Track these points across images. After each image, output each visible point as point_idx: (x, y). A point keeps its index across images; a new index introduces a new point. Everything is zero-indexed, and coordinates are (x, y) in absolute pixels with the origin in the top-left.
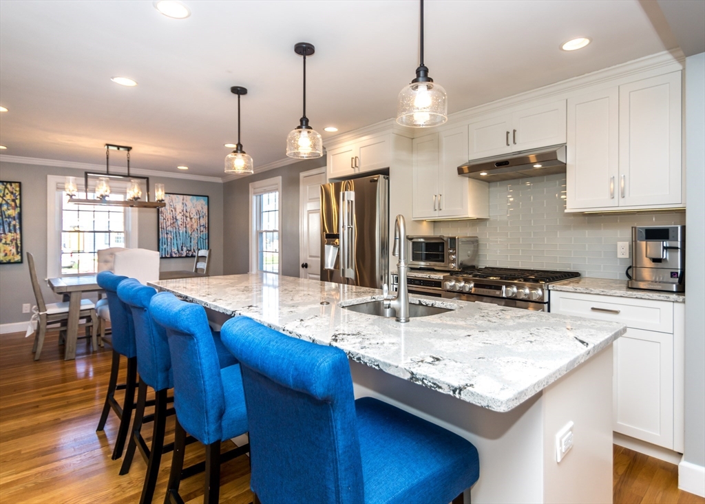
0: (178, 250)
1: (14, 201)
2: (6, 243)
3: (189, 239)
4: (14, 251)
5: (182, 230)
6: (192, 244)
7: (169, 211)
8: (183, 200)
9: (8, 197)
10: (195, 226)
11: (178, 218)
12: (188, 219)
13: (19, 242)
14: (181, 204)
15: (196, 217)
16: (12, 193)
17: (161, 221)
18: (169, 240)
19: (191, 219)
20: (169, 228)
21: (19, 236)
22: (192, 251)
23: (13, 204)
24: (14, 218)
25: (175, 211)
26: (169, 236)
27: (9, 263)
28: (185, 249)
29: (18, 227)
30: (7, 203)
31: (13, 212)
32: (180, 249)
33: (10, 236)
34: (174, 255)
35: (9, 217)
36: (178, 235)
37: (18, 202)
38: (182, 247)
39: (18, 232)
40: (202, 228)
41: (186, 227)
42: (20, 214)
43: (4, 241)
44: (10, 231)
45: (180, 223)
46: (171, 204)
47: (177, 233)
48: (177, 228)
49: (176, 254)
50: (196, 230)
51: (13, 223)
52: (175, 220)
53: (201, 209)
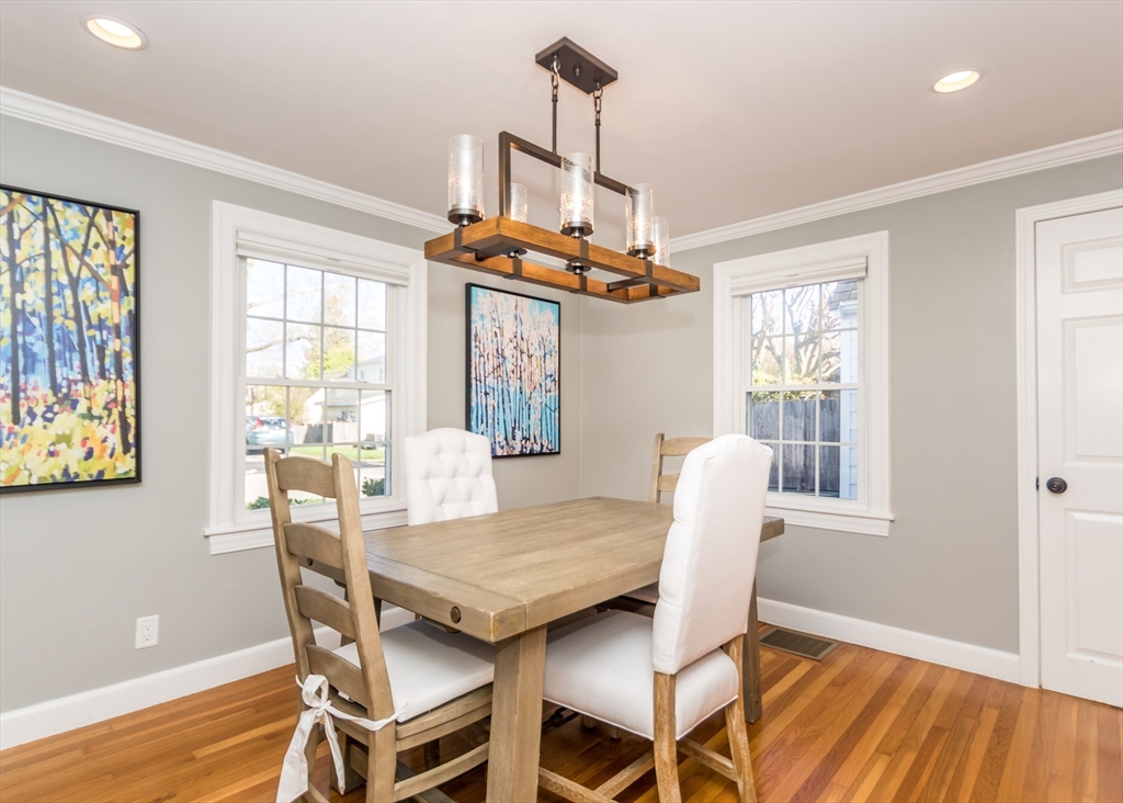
0: (506, 439)
1: (116, 270)
2: (89, 416)
3: (526, 408)
4: (115, 440)
5: (514, 385)
6: (532, 422)
7: (489, 338)
8: (516, 307)
9: (100, 257)
10: (537, 378)
11: (506, 355)
12: (525, 356)
13: (130, 412)
14: (511, 318)
15: (538, 353)
16: (111, 244)
17: (474, 359)
18: (490, 409)
19: (530, 357)
20: (490, 381)
21: (130, 392)
22: (532, 440)
23: (114, 281)
24: (116, 331)
25: (502, 336)
26: (490, 400)
27: (99, 482)
28: (519, 434)
29: (127, 359)
30: (96, 278)
31: (114, 311)
32: (510, 436)
33: (103, 391)
34: (499, 451)
35: (102, 324)
36: (506, 399)
37: (129, 275)
38: (514, 429)
39: (129, 376)
40: (549, 381)
41: (521, 378)
42: (135, 318)
43: (82, 407)
44: (102, 374)
45: (509, 366)
46: (495, 316)
47: (505, 392)
48: (505, 379)
49: (502, 448)
50: (538, 386)
51: (113, 345)
52: (501, 359)
53: (547, 333)
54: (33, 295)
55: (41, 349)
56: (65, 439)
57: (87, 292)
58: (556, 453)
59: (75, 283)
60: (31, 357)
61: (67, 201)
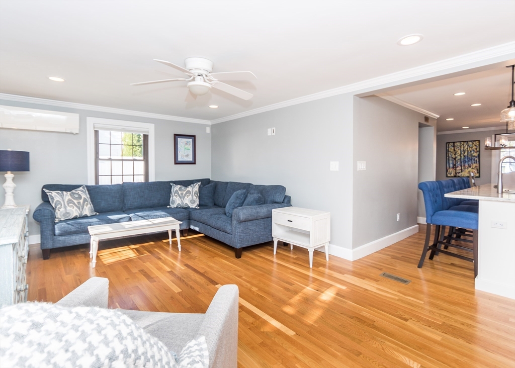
1: (476, 149)
2: (472, 168)
4: (476, 172)
9: (474, 148)
13: (478, 168)
16: (475, 145)
21: (478, 165)
23: (476, 150)
24: (476, 157)
29: (478, 161)
30: (473, 150)
31: (476, 154)
33: (474, 165)
35: (474, 156)
37: (478, 149)
39: (478, 163)
42: (479, 155)
44: (474, 163)
54: (466, 154)
55: (467, 160)
56: (469, 171)
57: (472, 152)
59: (471, 151)
60: (466, 161)
61: (470, 141)
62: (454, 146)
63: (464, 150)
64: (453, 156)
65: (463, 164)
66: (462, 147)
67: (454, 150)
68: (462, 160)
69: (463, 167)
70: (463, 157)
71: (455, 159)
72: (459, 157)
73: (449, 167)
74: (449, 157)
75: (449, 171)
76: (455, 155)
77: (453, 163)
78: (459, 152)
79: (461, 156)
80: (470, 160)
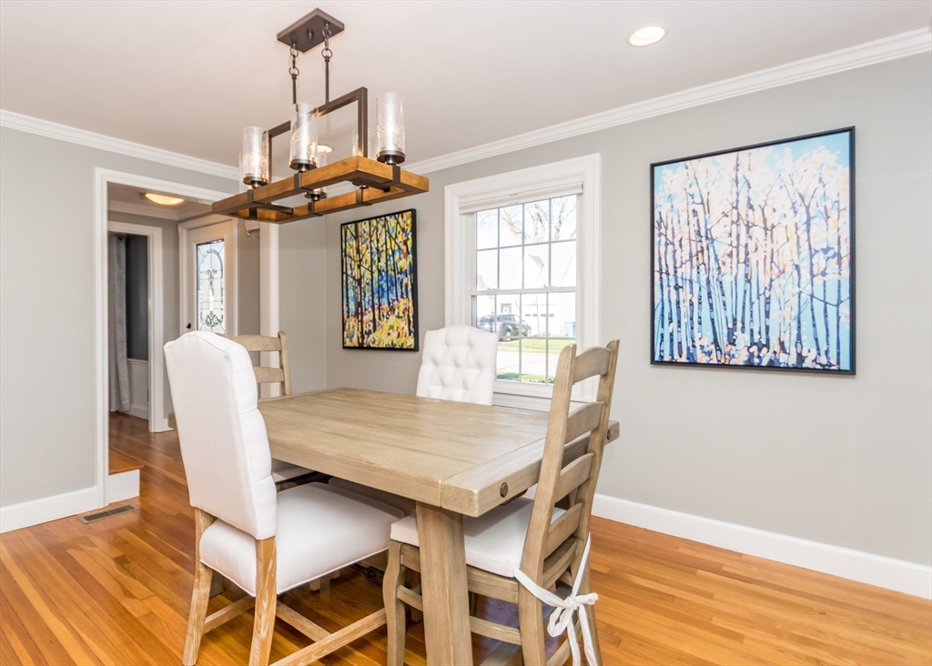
0: (716, 342)
1: (405, 243)
2: (398, 317)
3: (759, 307)
4: (406, 329)
5: (731, 273)
6: (772, 322)
7: (684, 219)
8: (737, 168)
9: (401, 237)
10: (786, 256)
11: (715, 235)
12: (758, 232)
13: (412, 314)
14: (727, 185)
15: (790, 220)
16: (404, 230)
17: (660, 249)
18: (685, 308)
19: (769, 229)
20: (685, 271)
21: (411, 304)
22: (775, 346)
23: (404, 247)
24: (406, 274)
25: (707, 211)
26: (685, 295)
27: (401, 349)
28: (742, 339)
29: (408, 288)
30: (400, 249)
31: (404, 264)
32: (723, 340)
33: (402, 303)
34: (701, 358)
35: (401, 271)
36: (716, 292)
37: (410, 243)
38: (731, 332)
39: (410, 296)
40: (820, 261)
41: (746, 262)
42: (414, 265)
43: (396, 314)
44: (402, 297)
45: (722, 248)
46: (694, 190)
47: (714, 283)
48: (713, 265)
49: (709, 354)
50: (790, 269)
51: (405, 281)
52: (704, 244)
53: (816, 183)
54: (383, 262)
55: (385, 286)
56: (392, 327)
57: (397, 256)
58: (840, 372)
59: (394, 253)
60: (383, 290)
61: (390, 215)
62: (356, 237)
63: (377, 249)
64: (356, 273)
65: (376, 301)
66: (374, 238)
67: (358, 251)
68: (375, 286)
69: (377, 312)
70: (376, 275)
71: (359, 282)
72: (368, 275)
73: (348, 312)
74: (347, 276)
75: (347, 327)
76: (359, 267)
77: (355, 299)
78: (368, 257)
79: (372, 273)
80: (393, 283)
